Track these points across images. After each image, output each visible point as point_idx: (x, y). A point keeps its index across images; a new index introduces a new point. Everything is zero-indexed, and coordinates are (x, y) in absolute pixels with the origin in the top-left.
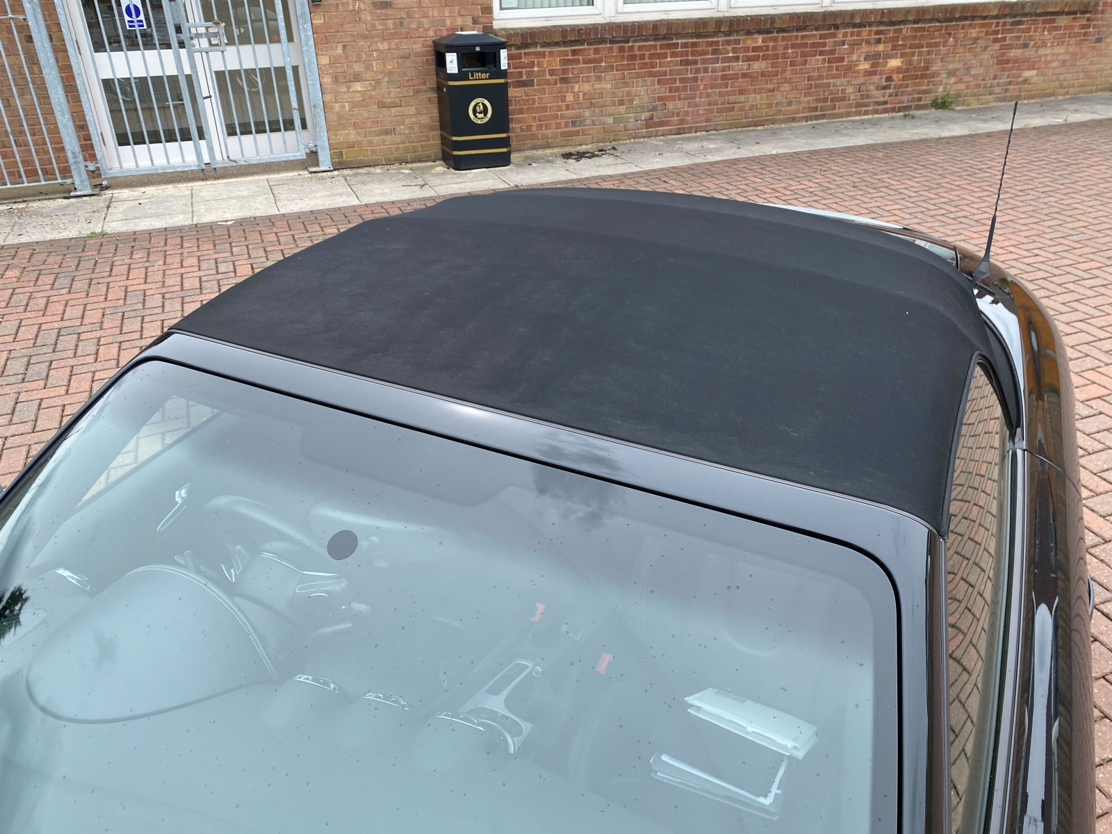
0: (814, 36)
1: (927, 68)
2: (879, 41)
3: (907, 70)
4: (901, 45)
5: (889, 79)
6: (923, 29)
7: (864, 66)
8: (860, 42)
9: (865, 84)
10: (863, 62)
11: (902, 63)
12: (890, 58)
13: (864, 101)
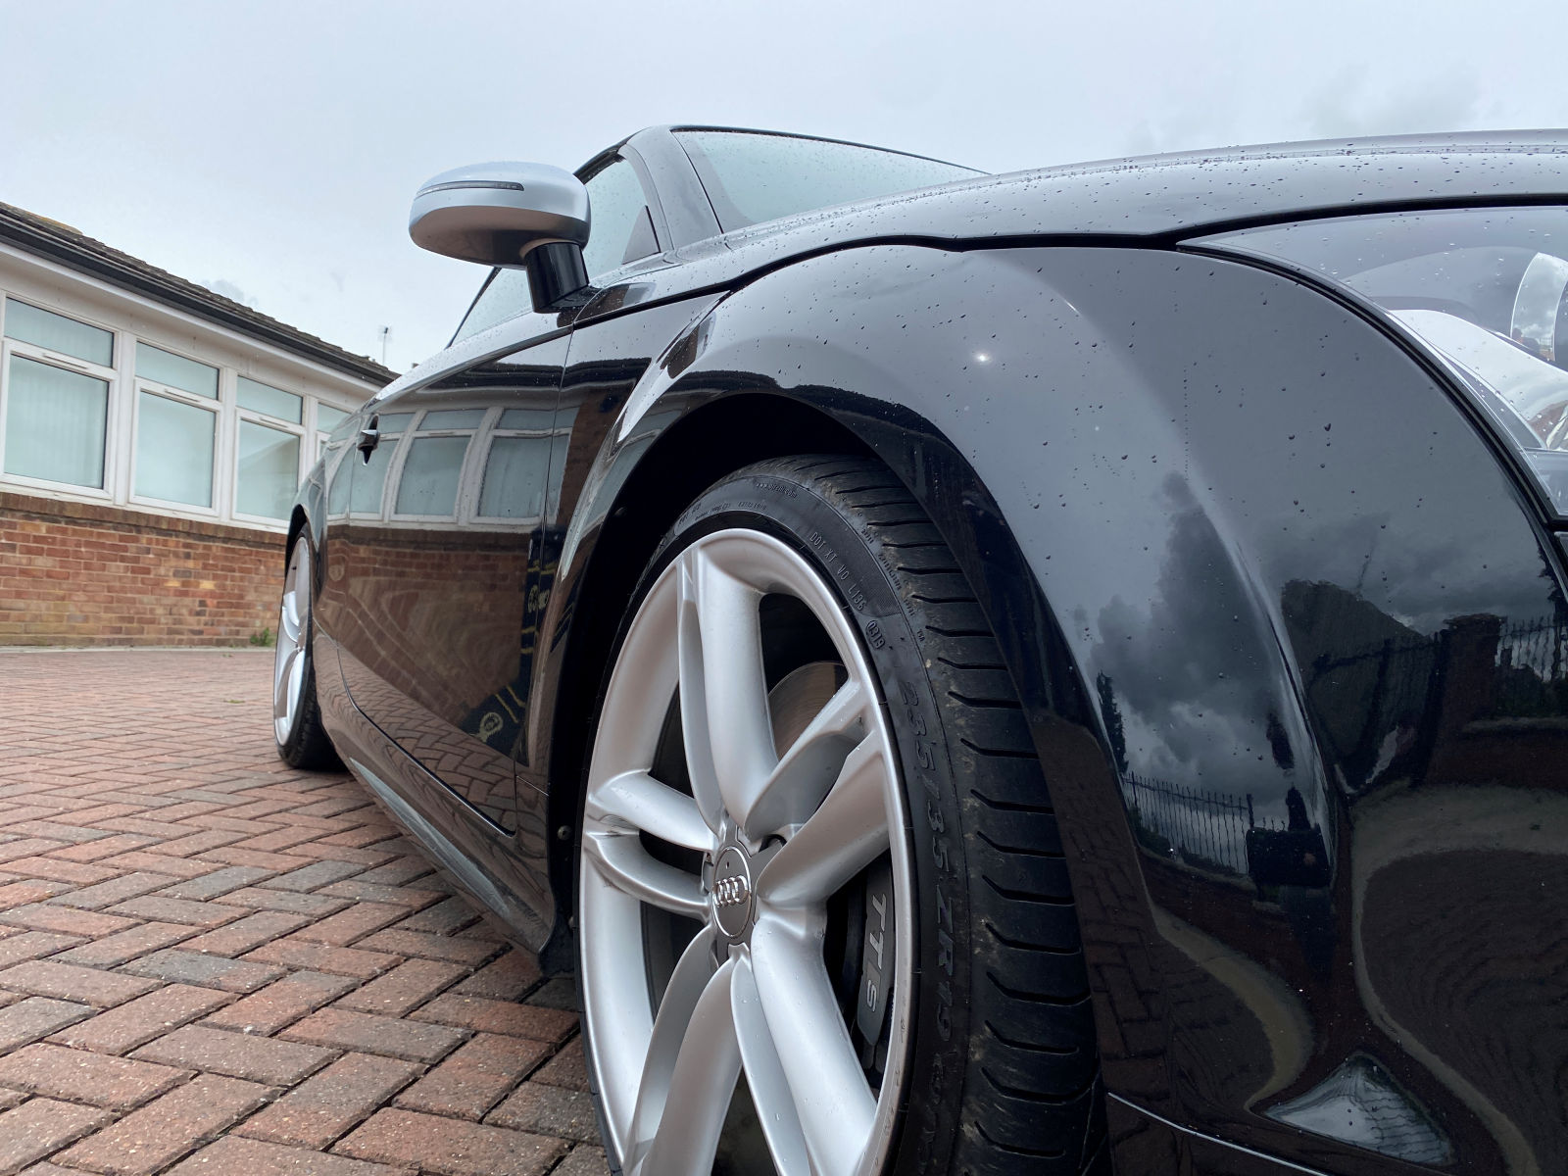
0: (111, 536)
1: (241, 597)
2: (188, 556)
3: (221, 596)
4: (212, 565)
5: (202, 603)
6: (233, 550)
7: (174, 584)
8: (166, 553)
9: (175, 605)
10: (172, 578)
11: (215, 585)
12: (202, 578)
13: (176, 626)
